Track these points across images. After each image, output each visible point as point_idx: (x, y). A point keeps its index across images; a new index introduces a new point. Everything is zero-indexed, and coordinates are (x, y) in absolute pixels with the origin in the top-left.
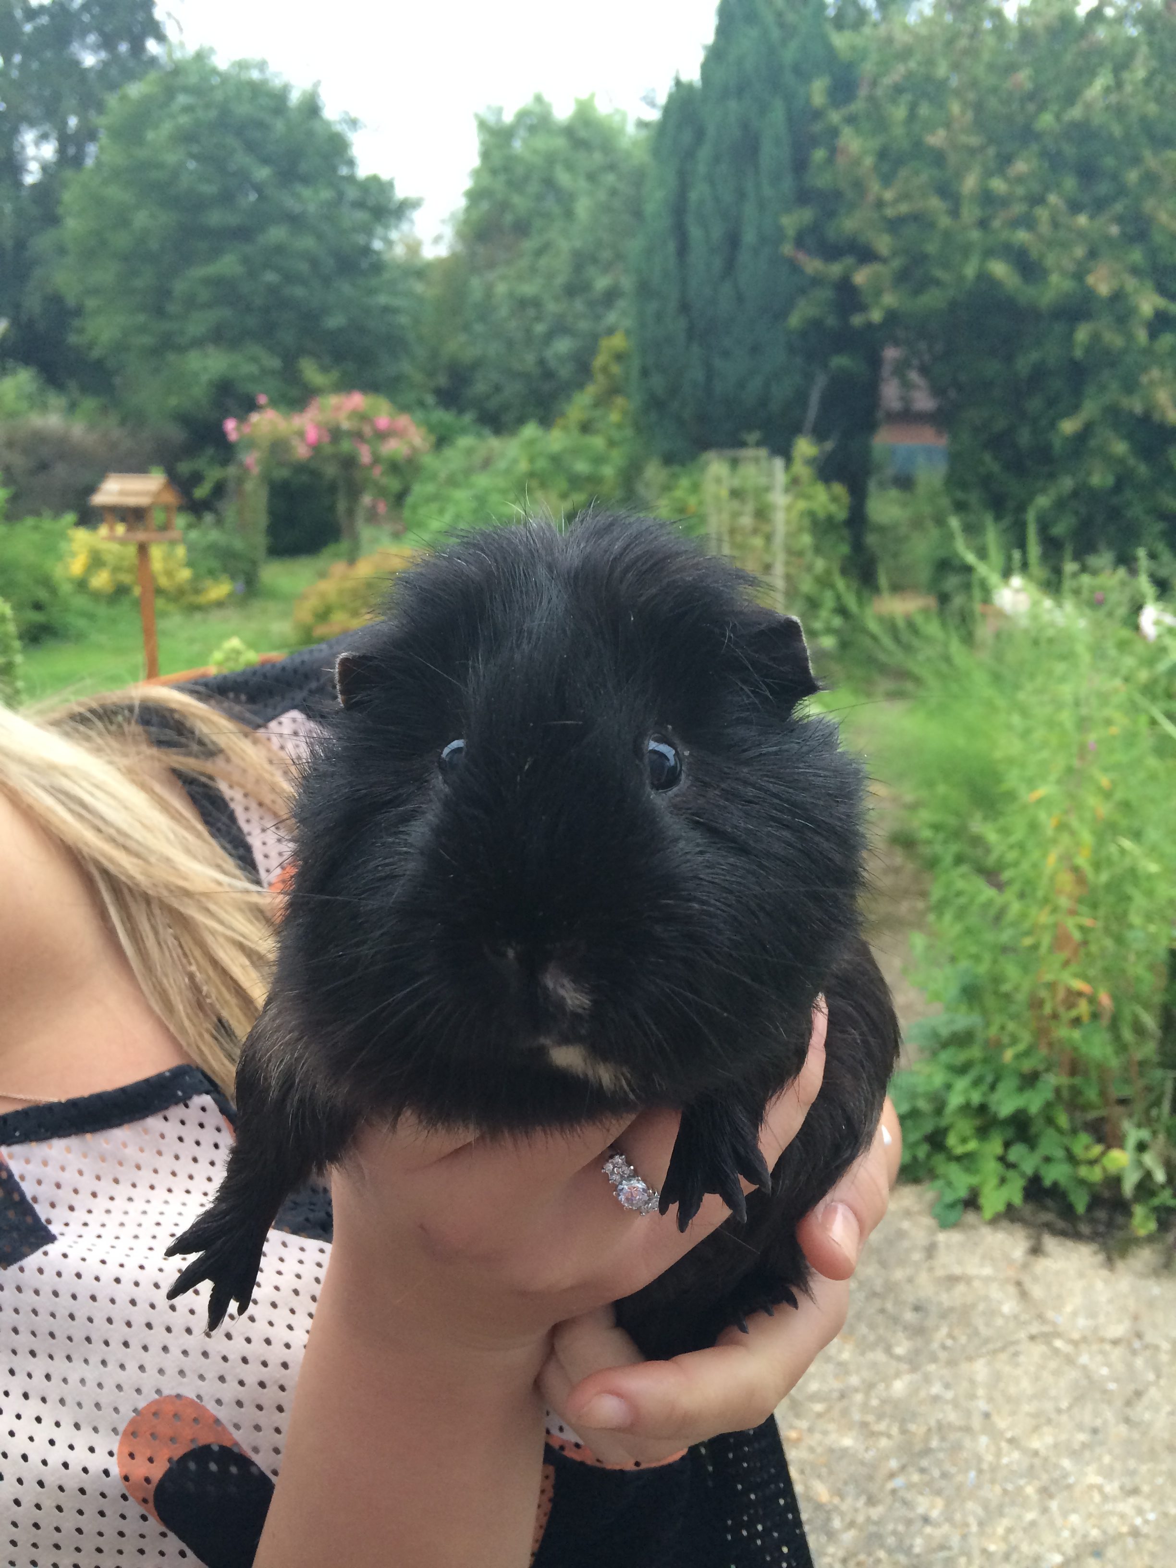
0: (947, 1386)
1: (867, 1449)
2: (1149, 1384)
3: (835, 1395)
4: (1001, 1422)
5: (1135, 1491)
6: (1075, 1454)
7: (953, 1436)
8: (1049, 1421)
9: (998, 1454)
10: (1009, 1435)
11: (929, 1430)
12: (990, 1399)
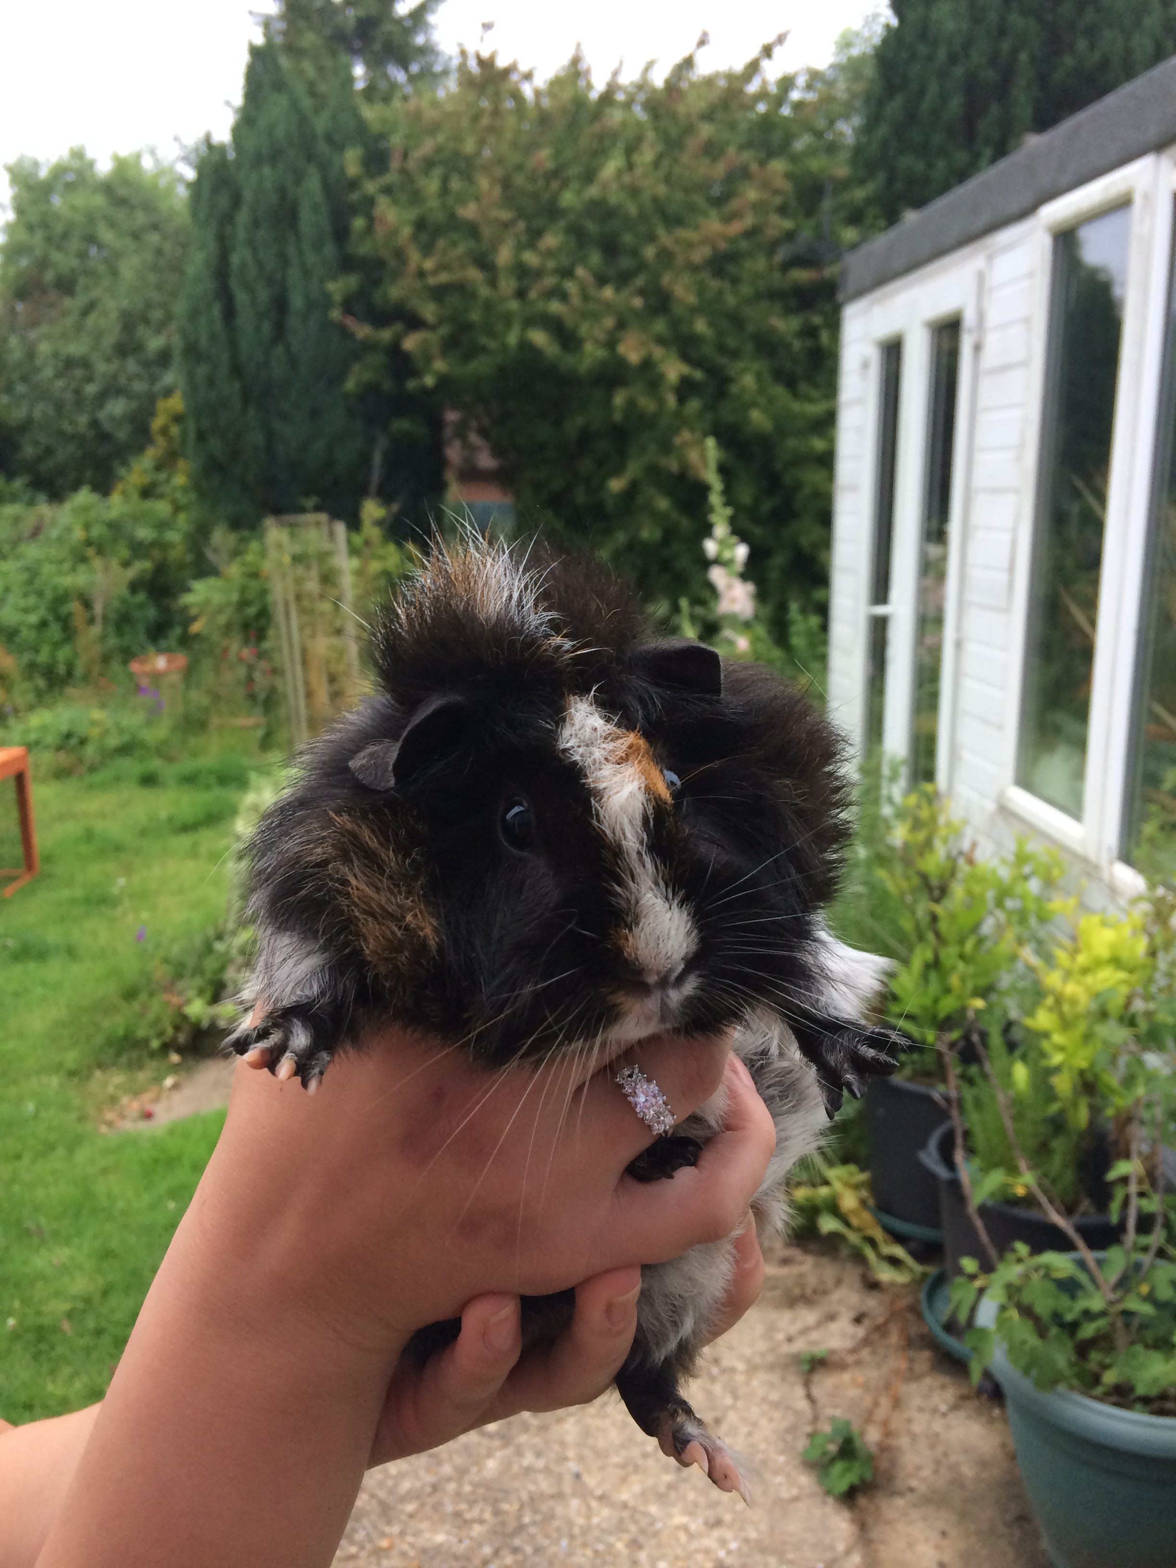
0: (538, 1454)
1: (460, 1541)
2: (727, 1408)
3: (428, 1490)
4: (591, 1481)
5: (718, 1523)
6: (661, 1498)
7: (544, 1507)
8: (637, 1469)
9: (588, 1517)
10: (599, 1492)
11: (522, 1506)
12: (581, 1458)
